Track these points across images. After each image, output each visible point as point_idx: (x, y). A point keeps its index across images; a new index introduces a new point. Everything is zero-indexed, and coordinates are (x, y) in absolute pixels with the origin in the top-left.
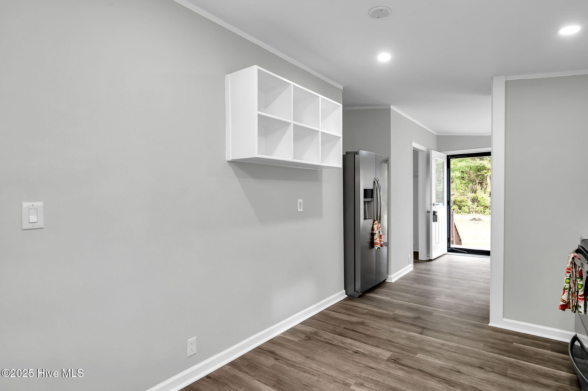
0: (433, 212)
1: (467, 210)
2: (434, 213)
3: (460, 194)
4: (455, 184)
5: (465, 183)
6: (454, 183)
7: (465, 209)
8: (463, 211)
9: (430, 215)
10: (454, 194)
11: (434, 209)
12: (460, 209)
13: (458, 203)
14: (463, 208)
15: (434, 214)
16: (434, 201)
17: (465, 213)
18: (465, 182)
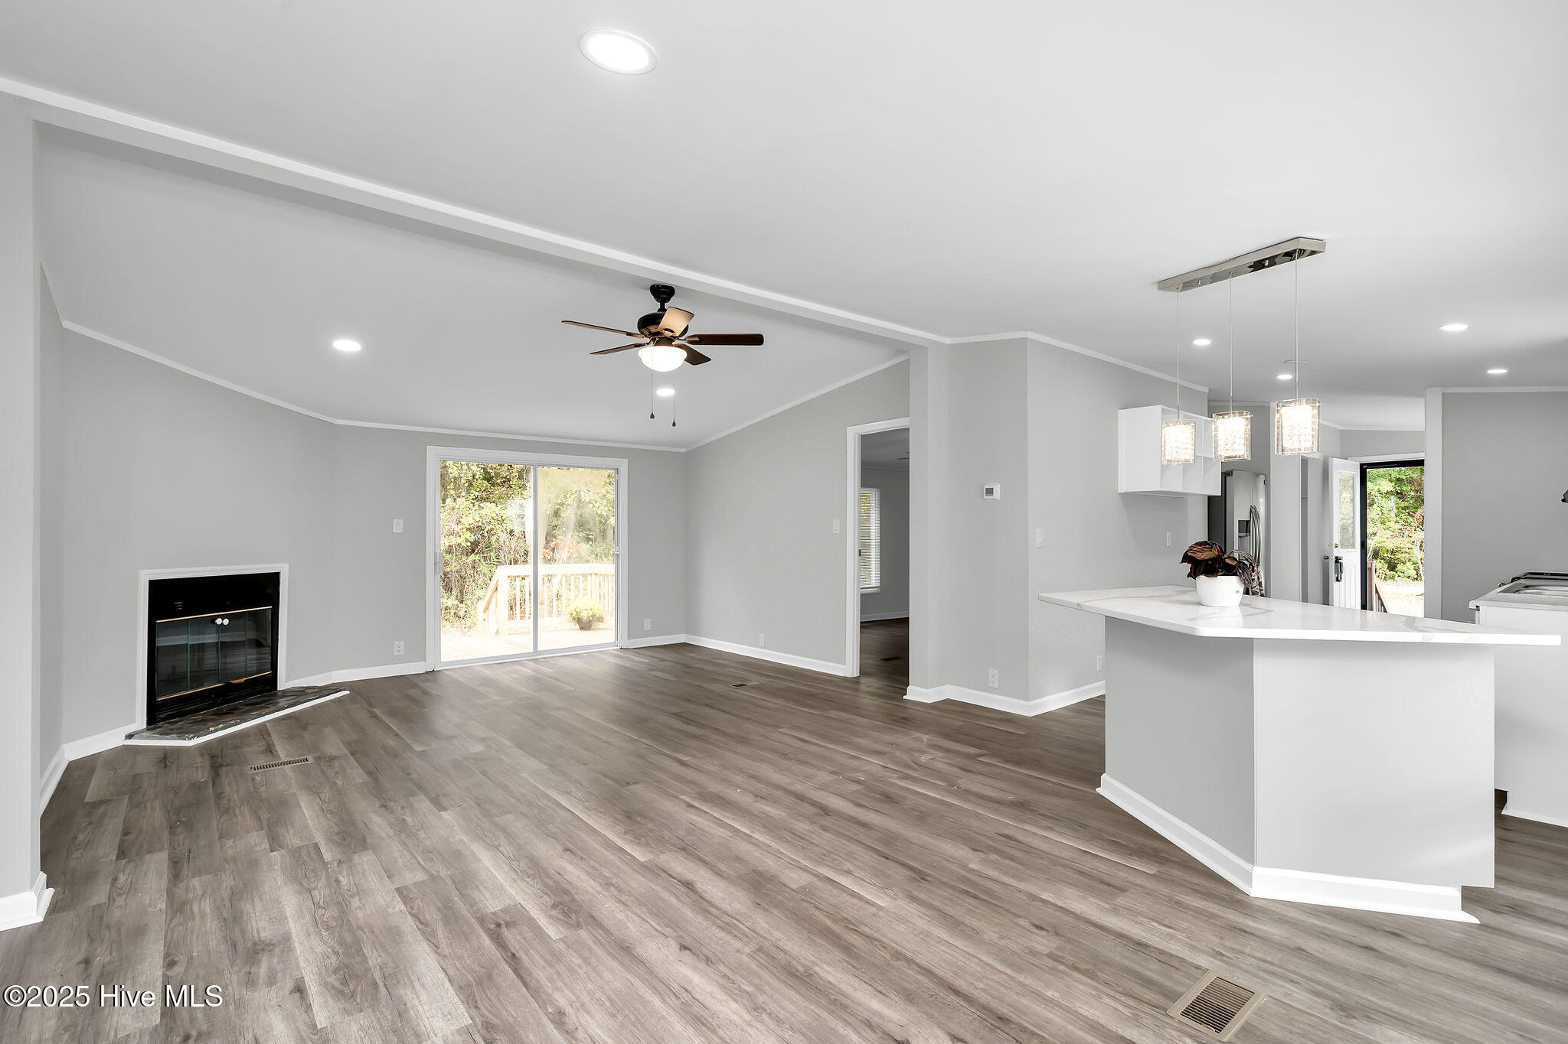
0: (1334, 558)
1: (1413, 573)
2: (1337, 559)
3: (1392, 534)
4: (1379, 509)
5: (1408, 507)
6: (1375, 506)
7: (1405, 568)
8: (1401, 574)
9: (1330, 562)
10: (1375, 534)
11: (1336, 553)
12: (1392, 567)
13: (1385, 555)
14: (1400, 567)
15: (1337, 562)
16: (1336, 540)
17: (1405, 579)
18: (1407, 504)
